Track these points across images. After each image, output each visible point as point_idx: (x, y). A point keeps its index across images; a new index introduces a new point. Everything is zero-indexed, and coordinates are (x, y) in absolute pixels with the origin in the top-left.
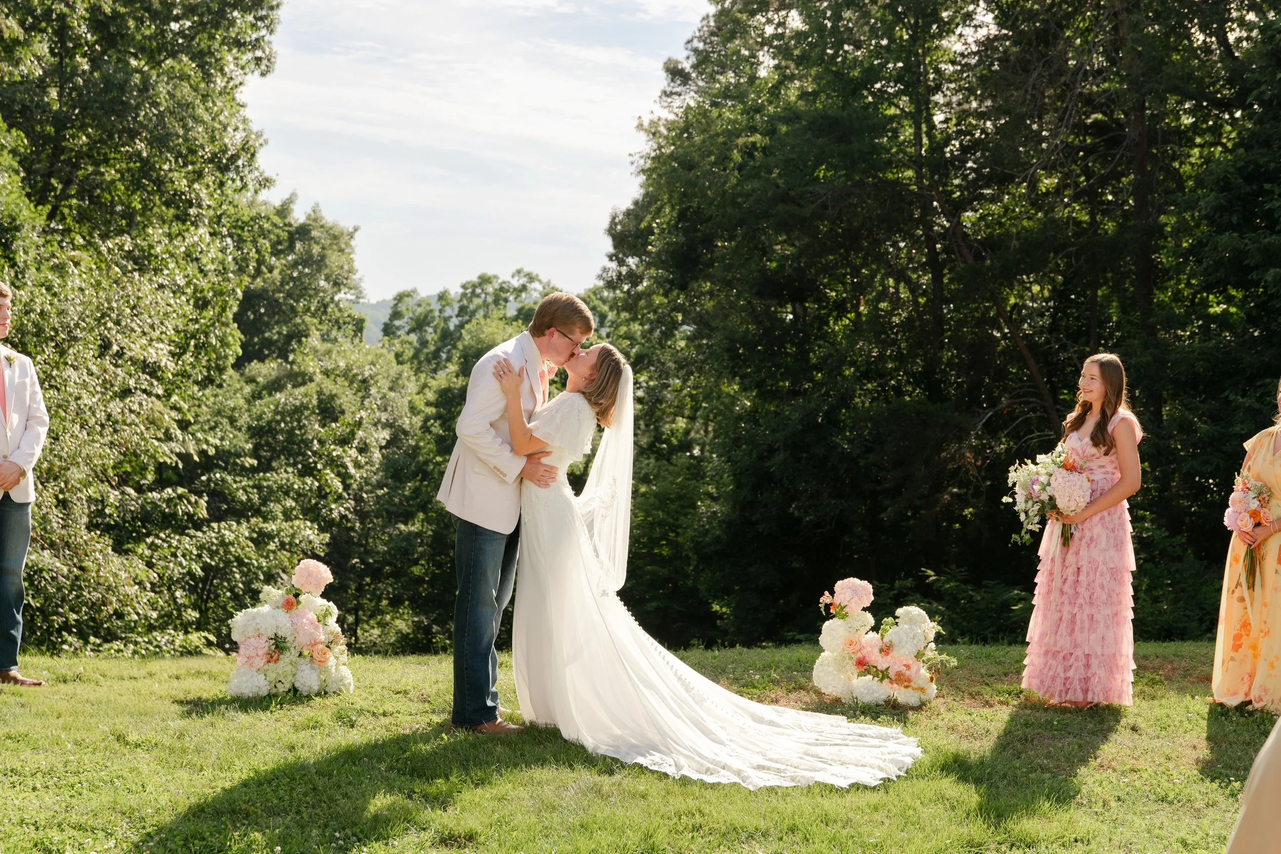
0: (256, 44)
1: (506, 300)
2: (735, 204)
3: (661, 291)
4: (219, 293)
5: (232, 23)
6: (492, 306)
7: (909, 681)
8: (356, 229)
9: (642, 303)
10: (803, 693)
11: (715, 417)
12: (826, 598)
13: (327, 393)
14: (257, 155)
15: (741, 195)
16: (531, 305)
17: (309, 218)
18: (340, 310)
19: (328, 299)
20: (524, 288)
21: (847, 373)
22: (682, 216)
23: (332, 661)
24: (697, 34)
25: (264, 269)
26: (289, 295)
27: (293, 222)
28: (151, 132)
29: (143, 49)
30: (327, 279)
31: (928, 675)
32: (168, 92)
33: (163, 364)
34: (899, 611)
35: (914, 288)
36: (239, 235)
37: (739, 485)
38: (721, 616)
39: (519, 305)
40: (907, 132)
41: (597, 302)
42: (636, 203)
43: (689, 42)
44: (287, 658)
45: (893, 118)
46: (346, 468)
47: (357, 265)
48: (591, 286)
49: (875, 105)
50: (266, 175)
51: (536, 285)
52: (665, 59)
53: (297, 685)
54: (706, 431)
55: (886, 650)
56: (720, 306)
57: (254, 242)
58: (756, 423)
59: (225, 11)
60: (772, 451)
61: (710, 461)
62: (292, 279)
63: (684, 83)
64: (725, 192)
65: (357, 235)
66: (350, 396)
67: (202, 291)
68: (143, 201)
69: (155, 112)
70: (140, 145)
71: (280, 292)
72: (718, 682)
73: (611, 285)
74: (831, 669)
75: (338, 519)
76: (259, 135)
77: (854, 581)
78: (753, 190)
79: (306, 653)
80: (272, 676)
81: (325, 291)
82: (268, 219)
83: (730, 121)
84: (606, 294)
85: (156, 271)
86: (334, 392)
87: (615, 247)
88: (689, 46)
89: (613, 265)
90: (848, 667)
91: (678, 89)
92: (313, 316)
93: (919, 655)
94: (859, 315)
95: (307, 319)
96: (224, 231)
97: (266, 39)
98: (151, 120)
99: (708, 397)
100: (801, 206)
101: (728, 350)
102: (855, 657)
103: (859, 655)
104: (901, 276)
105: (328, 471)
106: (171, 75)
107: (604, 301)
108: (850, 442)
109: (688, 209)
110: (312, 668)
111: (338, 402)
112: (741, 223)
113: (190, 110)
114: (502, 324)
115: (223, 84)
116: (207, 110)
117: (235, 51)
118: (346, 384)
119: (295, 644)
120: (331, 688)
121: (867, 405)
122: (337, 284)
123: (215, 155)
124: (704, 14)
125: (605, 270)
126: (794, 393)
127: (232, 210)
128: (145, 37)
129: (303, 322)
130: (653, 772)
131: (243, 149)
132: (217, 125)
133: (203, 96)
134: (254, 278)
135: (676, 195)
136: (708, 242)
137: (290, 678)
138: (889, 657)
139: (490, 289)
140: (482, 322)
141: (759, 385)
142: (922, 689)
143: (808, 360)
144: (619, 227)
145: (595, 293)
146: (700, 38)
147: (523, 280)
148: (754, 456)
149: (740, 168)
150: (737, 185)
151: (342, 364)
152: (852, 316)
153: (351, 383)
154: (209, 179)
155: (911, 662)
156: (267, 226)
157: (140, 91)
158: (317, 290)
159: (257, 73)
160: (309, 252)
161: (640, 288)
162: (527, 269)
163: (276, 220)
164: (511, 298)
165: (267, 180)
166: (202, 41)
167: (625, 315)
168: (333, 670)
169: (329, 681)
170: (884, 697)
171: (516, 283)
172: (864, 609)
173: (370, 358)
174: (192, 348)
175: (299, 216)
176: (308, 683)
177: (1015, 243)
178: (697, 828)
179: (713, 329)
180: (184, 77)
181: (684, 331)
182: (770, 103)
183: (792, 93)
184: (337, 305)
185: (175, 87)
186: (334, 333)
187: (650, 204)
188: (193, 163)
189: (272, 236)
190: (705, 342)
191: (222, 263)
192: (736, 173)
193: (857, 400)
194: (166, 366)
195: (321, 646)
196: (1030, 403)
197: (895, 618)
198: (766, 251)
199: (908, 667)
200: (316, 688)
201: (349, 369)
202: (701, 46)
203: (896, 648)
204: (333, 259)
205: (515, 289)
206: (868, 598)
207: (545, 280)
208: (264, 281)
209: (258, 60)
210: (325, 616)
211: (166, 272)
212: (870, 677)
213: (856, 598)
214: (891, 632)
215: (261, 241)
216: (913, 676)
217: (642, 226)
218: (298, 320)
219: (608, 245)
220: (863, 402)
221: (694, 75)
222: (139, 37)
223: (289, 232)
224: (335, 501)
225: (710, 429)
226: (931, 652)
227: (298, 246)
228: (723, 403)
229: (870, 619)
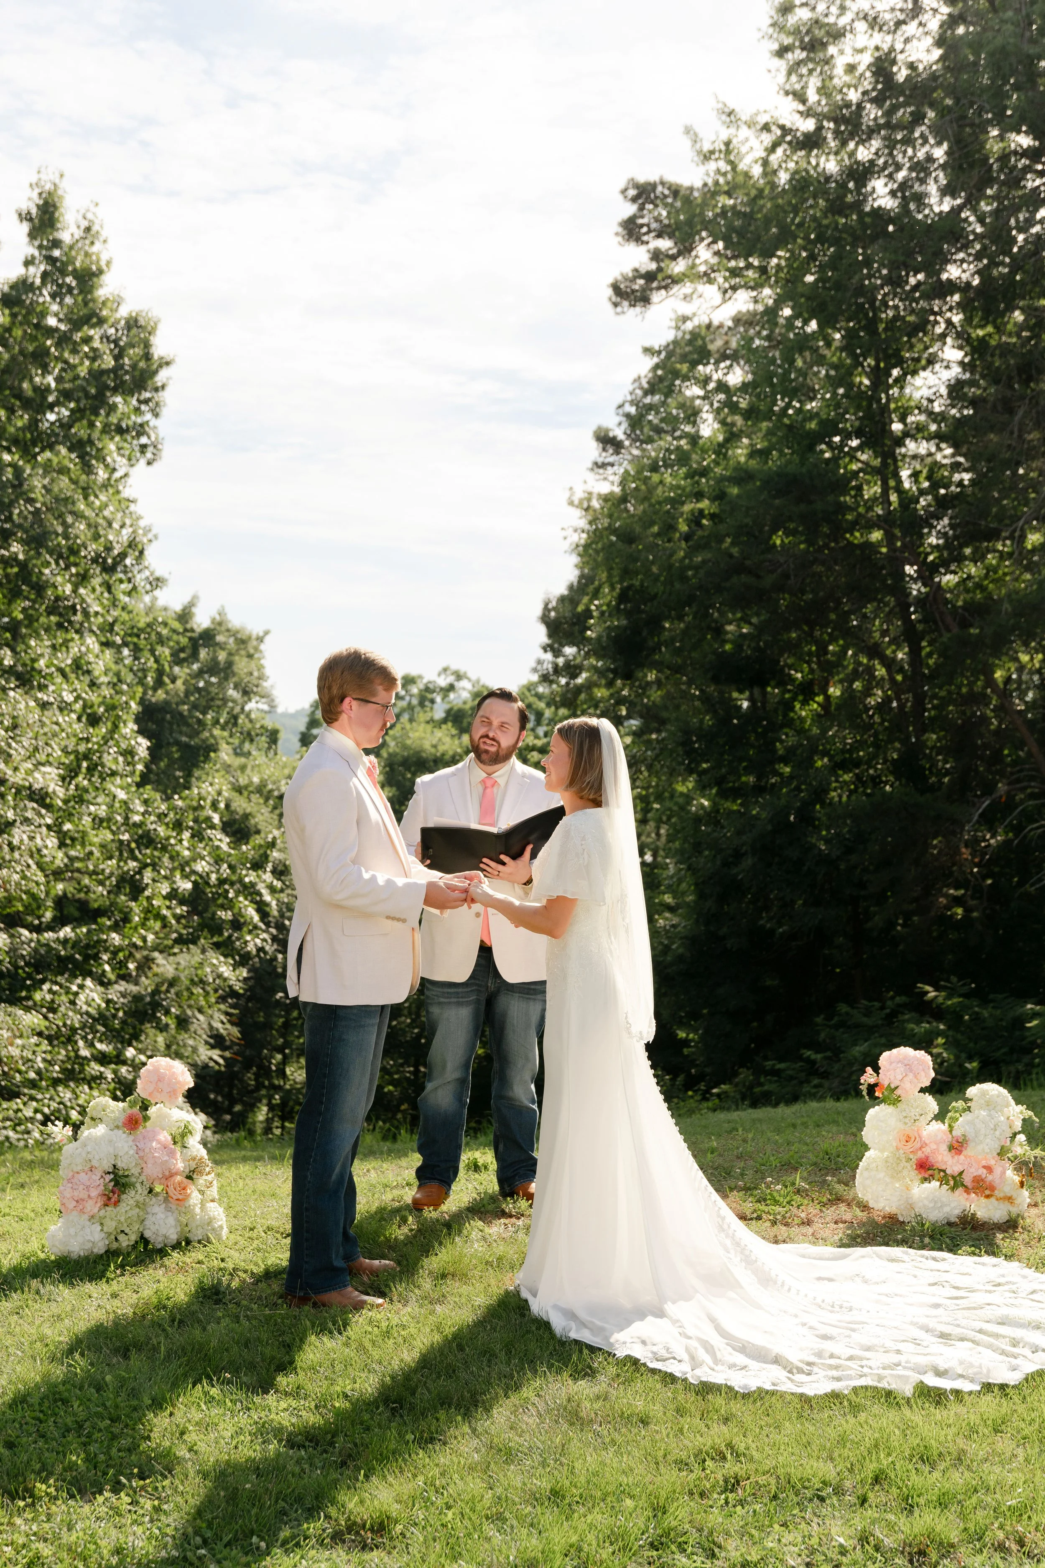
0: (141, 430)
1: (433, 701)
2: (684, 579)
3: (603, 682)
4: (111, 708)
5: (113, 408)
6: (418, 709)
7: (992, 1188)
8: (267, 633)
9: (583, 696)
10: (843, 1207)
11: (669, 819)
12: (868, 1077)
13: (241, 812)
14: (146, 553)
15: (689, 568)
16: (460, 705)
17: (213, 621)
18: (251, 721)
19: (237, 709)
20: (451, 688)
21: (819, 764)
22: (623, 597)
23: (195, 1197)
24: (629, 398)
25: (166, 679)
26: (195, 707)
27: (195, 627)
28: (26, 531)
29: (16, 441)
30: (236, 687)
31: (1017, 1179)
32: (44, 487)
33: (50, 790)
34: (972, 1091)
35: (890, 664)
36: (135, 644)
37: (701, 896)
38: (686, 1042)
39: (447, 707)
40: (872, 490)
41: (532, 699)
42: (571, 588)
43: (620, 407)
44: (130, 1199)
45: (855, 474)
46: (260, 895)
47: (268, 671)
48: (524, 682)
49: (835, 460)
50: (158, 574)
51: (464, 683)
52: (594, 427)
53: (147, 1234)
54: (658, 835)
55: (957, 1147)
56: (668, 696)
57: (152, 651)
58: (717, 823)
59: (104, 395)
60: (738, 855)
61: (665, 867)
62: (198, 690)
63: (617, 453)
64: (671, 566)
65: (267, 639)
66: (267, 814)
67: (91, 707)
68: (24, 610)
69: (31, 509)
70: (16, 548)
71: (184, 703)
72: (724, 1197)
73: (545, 678)
74: (881, 1175)
75: (254, 952)
76: (147, 530)
77: (906, 1051)
78: (704, 562)
79: (158, 1188)
80: (110, 1226)
81: (234, 701)
82: (165, 624)
83: (672, 488)
84: (540, 689)
85: (42, 688)
86: (248, 811)
87: (550, 636)
88: (621, 411)
89: (549, 656)
90: (905, 1173)
91: (611, 459)
92: (223, 728)
93: (1002, 1153)
94: (828, 697)
95: (217, 732)
96: (118, 640)
97: (151, 424)
98: (26, 518)
99: (659, 798)
100: (758, 577)
101: (683, 744)
102: (914, 1158)
103: (920, 1155)
104: (875, 652)
105: (241, 899)
106: (47, 467)
107: (539, 697)
108: (827, 841)
109: (629, 587)
110: (168, 1209)
111: (252, 822)
112: (690, 600)
113: (70, 507)
114: (429, 727)
115: (106, 476)
116: (88, 505)
117: (117, 438)
118: (261, 801)
119: (143, 1178)
120: (194, 1237)
121: (844, 799)
122: (246, 693)
123: (98, 556)
124: (635, 376)
125: (540, 662)
126: (760, 789)
127: (125, 616)
128: (18, 429)
129: (212, 736)
130: (654, 1371)
131: (130, 546)
132: (101, 521)
133: (84, 489)
134: (155, 689)
135: (615, 572)
136: (655, 623)
137: (136, 1227)
138: (962, 1157)
139: (415, 690)
140: (408, 726)
141: (719, 782)
142: (1009, 1199)
143: (775, 751)
144: (553, 614)
145: (529, 690)
146: (632, 403)
147: (451, 679)
148: (718, 863)
149: (687, 537)
150: (684, 558)
151: (256, 780)
152: (820, 699)
153: (267, 799)
154: (96, 582)
155: (992, 1162)
156: (165, 632)
157: (13, 486)
158: (225, 700)
159: (143, 462)
160: (215, 660)
161: (579, 681)
162: (454, 667)
163: (177, 625)
164: (438, 699)
165: (158, 579)
166: (79, 430)
167: (563, 711)
168: (198, 1210)
169: (192, 1225)
170: (957, 1212)
171: (443, 682)
172: (922, 1090)
173: (286, 772)
174: (84, 770)
175: (202, 621)
176: (163, 1231)
177: (1007, 606)
178: (732, 1485)
179: (663, 722)
180: (63, 470)
181: (630, 726)
182: (717, 464)
183: (740, 453)
184: (248, 715)
185: (53, 480)
186: (247, 746)
187: (586, 585)
188: (76, 565)
189: (171, 644)
190: (654, 736)
191: (118, 674)
192: (683, 544)
193: (833, 794)
194: (54, 792)
195: (178, 1178)
196: (1026, 788)
197: (967, 1100)
198: (718, 631)
199: (989, 1169)
200: (173, 1237)
201: (263, 785)
202: (633, 410)
203: (971, 1144)
204: (241, 665)
205: (442, 689)
206: (927, 1075)
207: (474, 677)
208: (167, 693)
209: (143, 448)
210: (183, 1135)
211: (51, 688)
212: (935, 1184)
213: (911, 1076)
214: (963, 1124)
215: (159, 650)
216: (997, 1183)
217: (580, 609)
218: (206, 734)
219: (541, 634)
220: (840, 796)
221: (627, 443)
222: (12, 430)
223: (190, 639)
224: (250, 932)
225: (662, 831)
226: (1021, 1147)
227: (203, 653)
228: (676, 803)
229: (931, 1103)
